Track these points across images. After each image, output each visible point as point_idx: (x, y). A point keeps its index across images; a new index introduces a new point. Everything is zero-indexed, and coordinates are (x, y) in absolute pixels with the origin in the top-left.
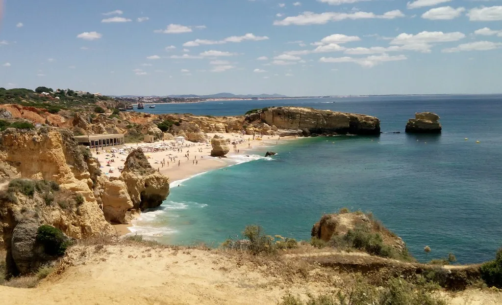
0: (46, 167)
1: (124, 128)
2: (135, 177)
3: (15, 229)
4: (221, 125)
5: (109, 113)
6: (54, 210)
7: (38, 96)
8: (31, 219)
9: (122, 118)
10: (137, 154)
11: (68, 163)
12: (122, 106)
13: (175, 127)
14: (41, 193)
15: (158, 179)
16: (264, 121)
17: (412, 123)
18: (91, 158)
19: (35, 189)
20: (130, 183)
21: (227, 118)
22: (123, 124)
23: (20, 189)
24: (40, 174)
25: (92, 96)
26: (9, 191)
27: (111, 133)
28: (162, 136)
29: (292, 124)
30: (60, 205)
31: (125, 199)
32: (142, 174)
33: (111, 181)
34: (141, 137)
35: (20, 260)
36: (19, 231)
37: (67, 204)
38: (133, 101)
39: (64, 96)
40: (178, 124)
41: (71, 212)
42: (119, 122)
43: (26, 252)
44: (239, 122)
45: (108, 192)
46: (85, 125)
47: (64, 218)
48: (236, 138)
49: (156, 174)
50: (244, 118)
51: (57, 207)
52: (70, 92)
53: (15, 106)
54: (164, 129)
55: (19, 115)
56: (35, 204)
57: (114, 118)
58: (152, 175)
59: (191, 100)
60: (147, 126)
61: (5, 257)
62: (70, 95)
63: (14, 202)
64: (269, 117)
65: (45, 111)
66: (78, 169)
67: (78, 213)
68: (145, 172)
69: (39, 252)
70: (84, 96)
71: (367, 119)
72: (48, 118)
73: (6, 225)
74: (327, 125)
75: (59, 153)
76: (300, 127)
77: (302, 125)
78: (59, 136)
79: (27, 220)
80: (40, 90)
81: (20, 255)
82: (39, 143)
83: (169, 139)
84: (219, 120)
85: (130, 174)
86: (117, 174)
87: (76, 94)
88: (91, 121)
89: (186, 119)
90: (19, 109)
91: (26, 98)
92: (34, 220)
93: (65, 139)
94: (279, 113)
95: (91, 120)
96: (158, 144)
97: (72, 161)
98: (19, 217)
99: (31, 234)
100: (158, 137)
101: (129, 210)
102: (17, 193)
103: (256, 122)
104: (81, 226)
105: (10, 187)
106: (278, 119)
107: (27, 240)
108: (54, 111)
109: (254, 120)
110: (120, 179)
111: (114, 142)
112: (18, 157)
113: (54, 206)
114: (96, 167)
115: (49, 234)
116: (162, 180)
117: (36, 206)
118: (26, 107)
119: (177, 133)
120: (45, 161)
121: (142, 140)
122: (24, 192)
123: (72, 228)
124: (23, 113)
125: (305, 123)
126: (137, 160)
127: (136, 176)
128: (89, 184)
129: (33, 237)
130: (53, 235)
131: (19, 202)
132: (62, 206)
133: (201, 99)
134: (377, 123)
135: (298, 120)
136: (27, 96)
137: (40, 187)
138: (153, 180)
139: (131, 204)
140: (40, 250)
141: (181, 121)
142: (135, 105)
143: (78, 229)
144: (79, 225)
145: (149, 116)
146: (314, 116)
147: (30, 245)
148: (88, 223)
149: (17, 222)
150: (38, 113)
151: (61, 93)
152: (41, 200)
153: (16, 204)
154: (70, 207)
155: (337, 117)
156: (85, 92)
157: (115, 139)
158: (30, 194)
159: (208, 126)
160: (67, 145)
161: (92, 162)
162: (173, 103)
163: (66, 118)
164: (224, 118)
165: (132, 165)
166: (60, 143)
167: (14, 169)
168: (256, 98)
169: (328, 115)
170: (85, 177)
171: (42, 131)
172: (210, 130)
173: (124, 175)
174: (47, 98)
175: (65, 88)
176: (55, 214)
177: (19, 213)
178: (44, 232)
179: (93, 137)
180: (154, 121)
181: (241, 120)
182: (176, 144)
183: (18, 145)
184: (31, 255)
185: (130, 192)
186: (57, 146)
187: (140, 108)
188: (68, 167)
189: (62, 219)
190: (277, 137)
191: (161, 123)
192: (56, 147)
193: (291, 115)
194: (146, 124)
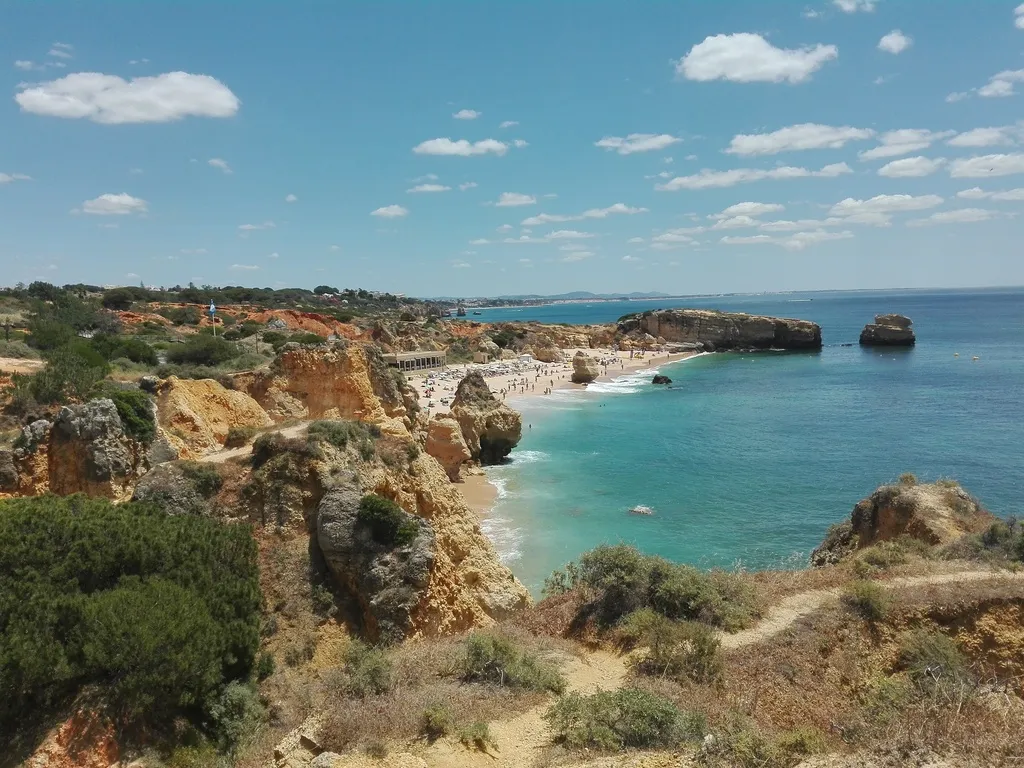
0: (344, 399)
1: (445, 343)
2: (472, 414)
3: (322, 502)
4: (583, 337)
5: (422, 321)
6: (375, 467)
7: (317, 299)
8: (348, 485)
9: (440, 328)
10: (474, 380)
11: (376, 393)
12: (436, 312)
13: (517, 341)
14: (356, 441)
15: (504, 416)
16: (645, 330)
17: (870, 332)
18: (405, 385)
19: (348, 436)
20: (466, 422)
21: (590, 328)
22: (442, 337)
23: (326, 436)
24: (336, 409)
25: (394, 299)
26: (310, 440)
27: (426, 349)
28: (500, 353)
29: (687, 333)
30: (384, 460)
31: (459, 446)
32: (481, 410)
33: (438, 419)
34: (469, 355)
35: (334, 552)
36: (329, 504)
37: (394, 458)
38: (451, 305)
39: (354, 298)
40: (521, 337)
41: (400, 470)
42: (437, 334)
43: (341, 539)
44: (608, 332)
45: (434, 435)
46: (390, 339)
47: (391, 480)
48: (606, 356)
49: (502, 409)
50: (616, 327)
51: (380, 463)
52: (363, 293)
53: (290, 313)
54: (501, 343)
55: (297, 325)
56: (348, 459)
57: (431, 329)
58: (495, 411)
59: (532, 303)
60: (478, 340)
61: (307, 545)
62: (361, 297)
63: (319, 457)
64: (653, 325)
65: (332, 319)
66: (389, 402)
67: (411, 472)
68: (486, 407)
69: (363, 539)
70: (382, 298)
71: (802, 325)
72: (337, 329)
73: (308, 493)
74: (741, 335)
75: (362, 379)
76: (699, 339)
77: (703, 335)
78: (363, 354)
79: (340, 486)
80: (320, 290)
81: (332, 544)
82: (333, 364)
83: (509, 358)
84: (580, 330)
85: (465, 408)
86: (447, 410)
87: (371, 296)
88: (399, 333)
89: (532, 329)
90: (296, 317)
91: (302, 302)
92: (353, 486)
93: (370, 358)
94: (668, 318)
95: (397, 331)
96: (495, 365)
97: (380, 391)
98: (328, 481)
99: (350, 509)
100: (494, 355)
101: (465, 462)
102: (321, 442)
103: (634, 333)
104: (417, 492)
105: (310, 432)
106: (667, 327)
107: (343, 519)
108: (345, 320)
109: (630, 330)
110: (450, 416)
111: (431, 362)
112: (303, 384)
113: (375, 462)
114: (413, 399)
115: (379, 511)
116: (510, 418)
117: (349, 462)
118: (305, 313)
119: (521, 349)
120: (343, 390)
121: (471, 359)
122: (332, 440)
123: (403, 495)
124: (301, 322)
125: (706, 332)
126: (472, 389)
127: (473, 411)
128: (405, 423)
129: (352, 515)
130: (386, 512)
131: (326, 458)
132: (387, 462)
133: (546, 301)
134: (817, 331)
135: (696, 328)
136: (303, 299)
137: (354, 433)
138: (498, 418)
139: (468, 453)
140: (365, 535)
141: (525, 332)
142: (454, 311)
143: (411, 497)
144: (413, 491)
145: (478, 325)
146: (721, 322)
147: (348, 528)
148: (426, 488)
149: (326, 490)
150: (323, 322)
151: (350, 294)
152: (355, 452)
153: (322, 460)
154: (400, 463)
155: (756, 323)
156: (383, 292)
157: (433, 359)
158: (341, 444)
159: (563, 338)
160: (372, 367)
161: (407, 392)
162: (507, 306)
163: (362, 328)
164: (587, 327)
165: (467, 396)
166: (364, 364)
167: (299, 403)
168: (625, 299)
169: (742, 320)
170: (400, 413)
171: (338, 347)
172: (566, 345)
173: (456, 411)
174: (330, 301)
175: (355, 287)
176: (378, 474)
177: (328, 475)
178: (372, 507)
179: (402, 356)
180: (488, 332)
181: (612, 330)
182: (521, 366)
183: (304, 367)
184: (350, 543)
185: (465, 436)
186: (359, 368)
187: (461, 314)
188: (376, 400)
189: (387, 481)
190: (665, 354)
191: (496, 334)
192: (358, 370)
193: (686, 322)
194: (475, 336)
